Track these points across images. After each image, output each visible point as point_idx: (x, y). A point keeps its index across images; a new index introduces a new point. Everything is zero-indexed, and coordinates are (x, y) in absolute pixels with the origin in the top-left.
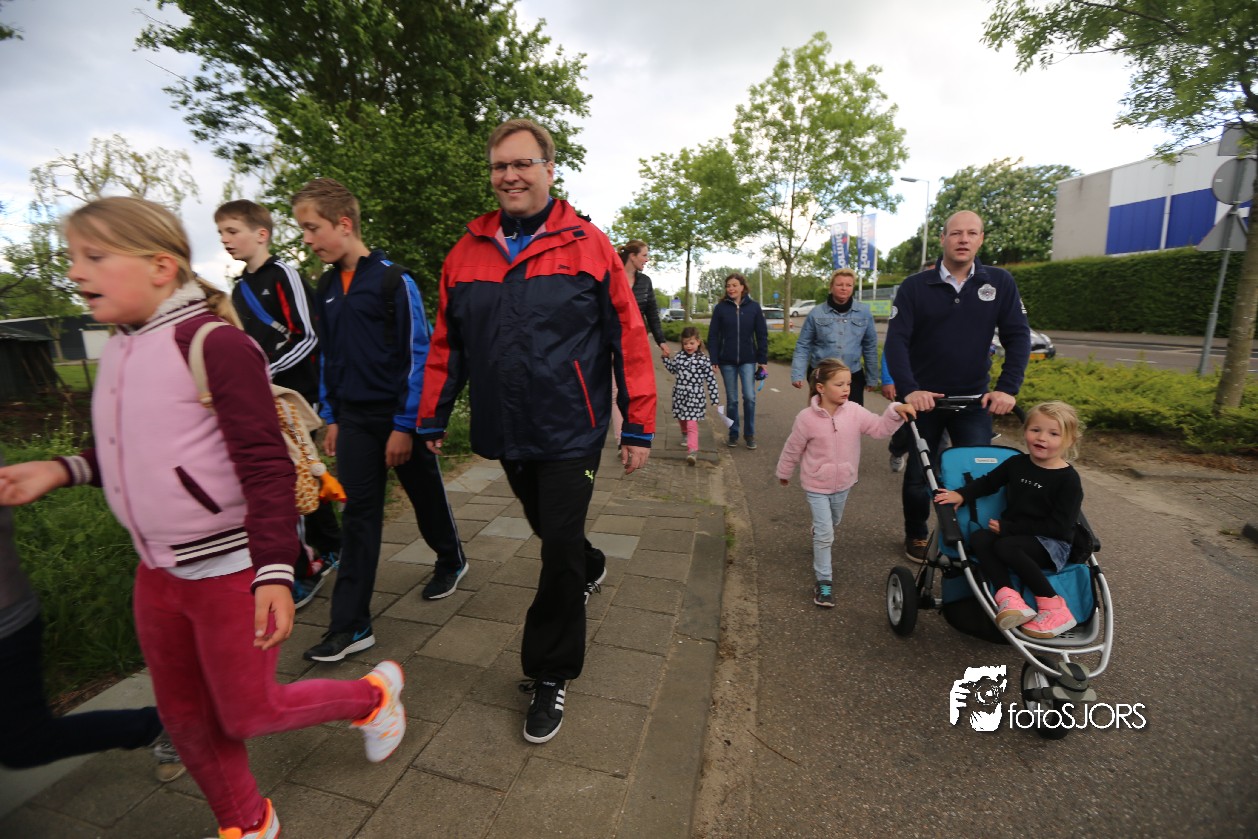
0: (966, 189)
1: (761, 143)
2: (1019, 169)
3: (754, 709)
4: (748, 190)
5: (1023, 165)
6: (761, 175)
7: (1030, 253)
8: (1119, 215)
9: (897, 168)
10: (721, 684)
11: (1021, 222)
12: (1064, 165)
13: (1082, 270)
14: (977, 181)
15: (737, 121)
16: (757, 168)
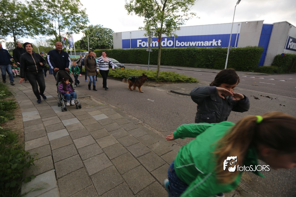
0: (92, 30)
2: (102, 28)
8: (124, 41)
11: (104, 39)
12: (110, 29)
13: (120, 51)
14: (94, 28)
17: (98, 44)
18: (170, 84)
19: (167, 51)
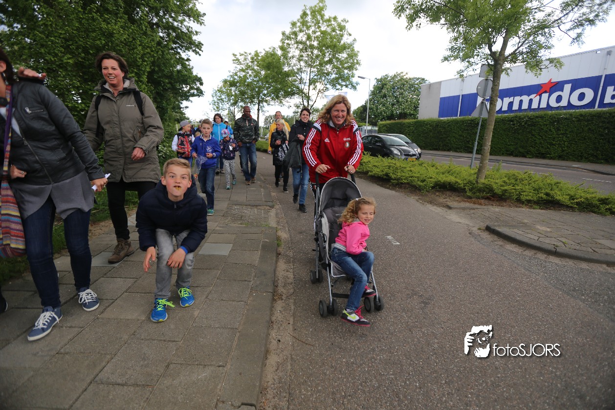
1: (294, 52)
2: (407, 78)
3: (291, 323)
4: (287, 74)
5: (408, 76)
6: (294, 68)
7: (411, 115)
8: (443, 100)
9: (356, 70)
10: (275, 313)
11: (407, 101)
12: (423, 78)
13: (429, 124)
14: (390, 81)
15: (282, 39)
16: (292, 65)
17: (393, 112)
18: (510, 206)
19: (566, 119)
